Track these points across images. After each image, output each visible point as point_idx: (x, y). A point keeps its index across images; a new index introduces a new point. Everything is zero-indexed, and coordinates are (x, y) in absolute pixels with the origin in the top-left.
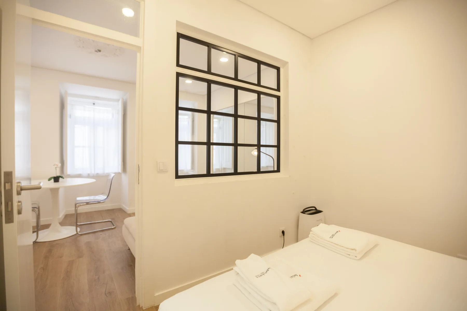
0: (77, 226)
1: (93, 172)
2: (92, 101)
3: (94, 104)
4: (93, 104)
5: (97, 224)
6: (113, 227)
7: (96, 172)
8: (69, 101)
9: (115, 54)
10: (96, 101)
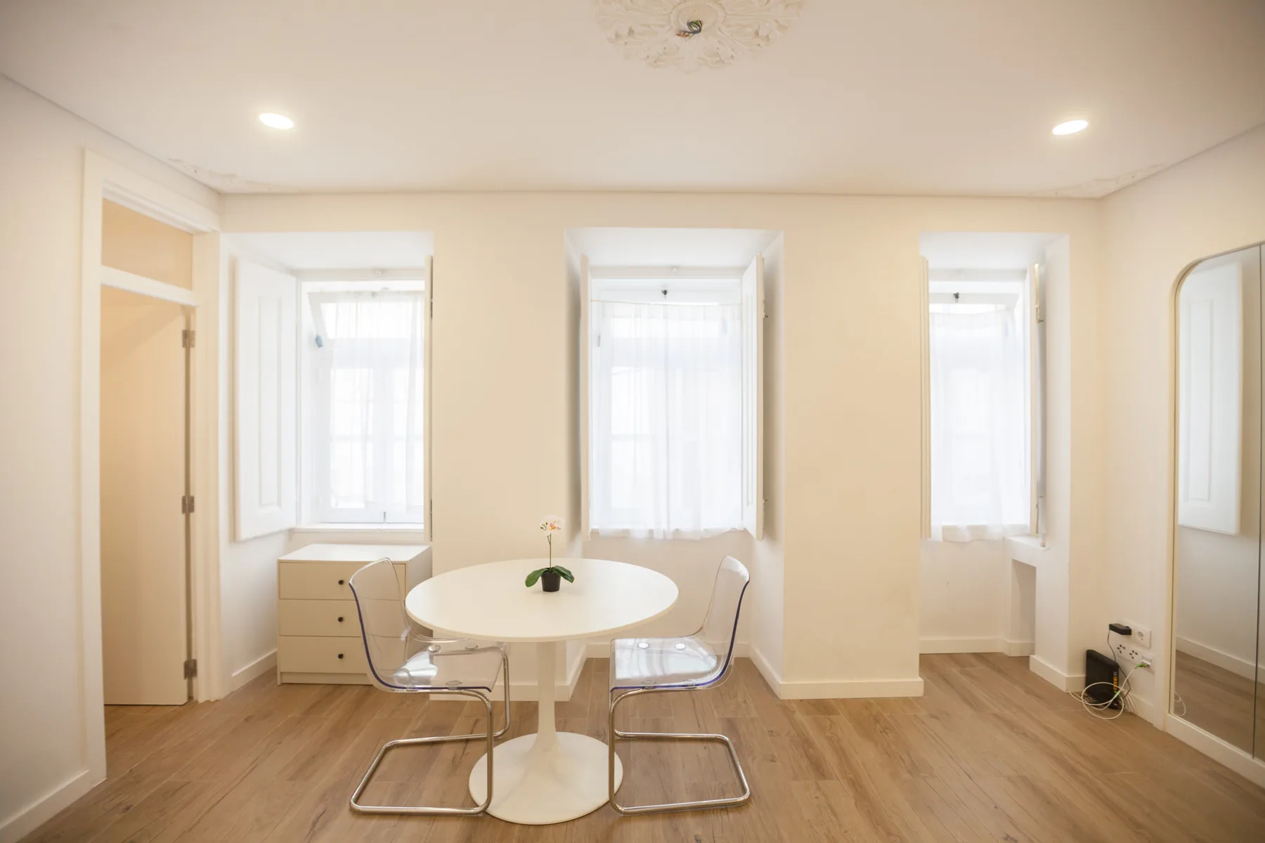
0: (614, 743)
1: (664, 526)
2: (658, 283)
3: (665, 292)
4: (663, 295)
5: (678, 745)
6: (742, 799)
7: (673, 527)
8: (595, 288)
9: (757, 33)
10: (672, 283)
